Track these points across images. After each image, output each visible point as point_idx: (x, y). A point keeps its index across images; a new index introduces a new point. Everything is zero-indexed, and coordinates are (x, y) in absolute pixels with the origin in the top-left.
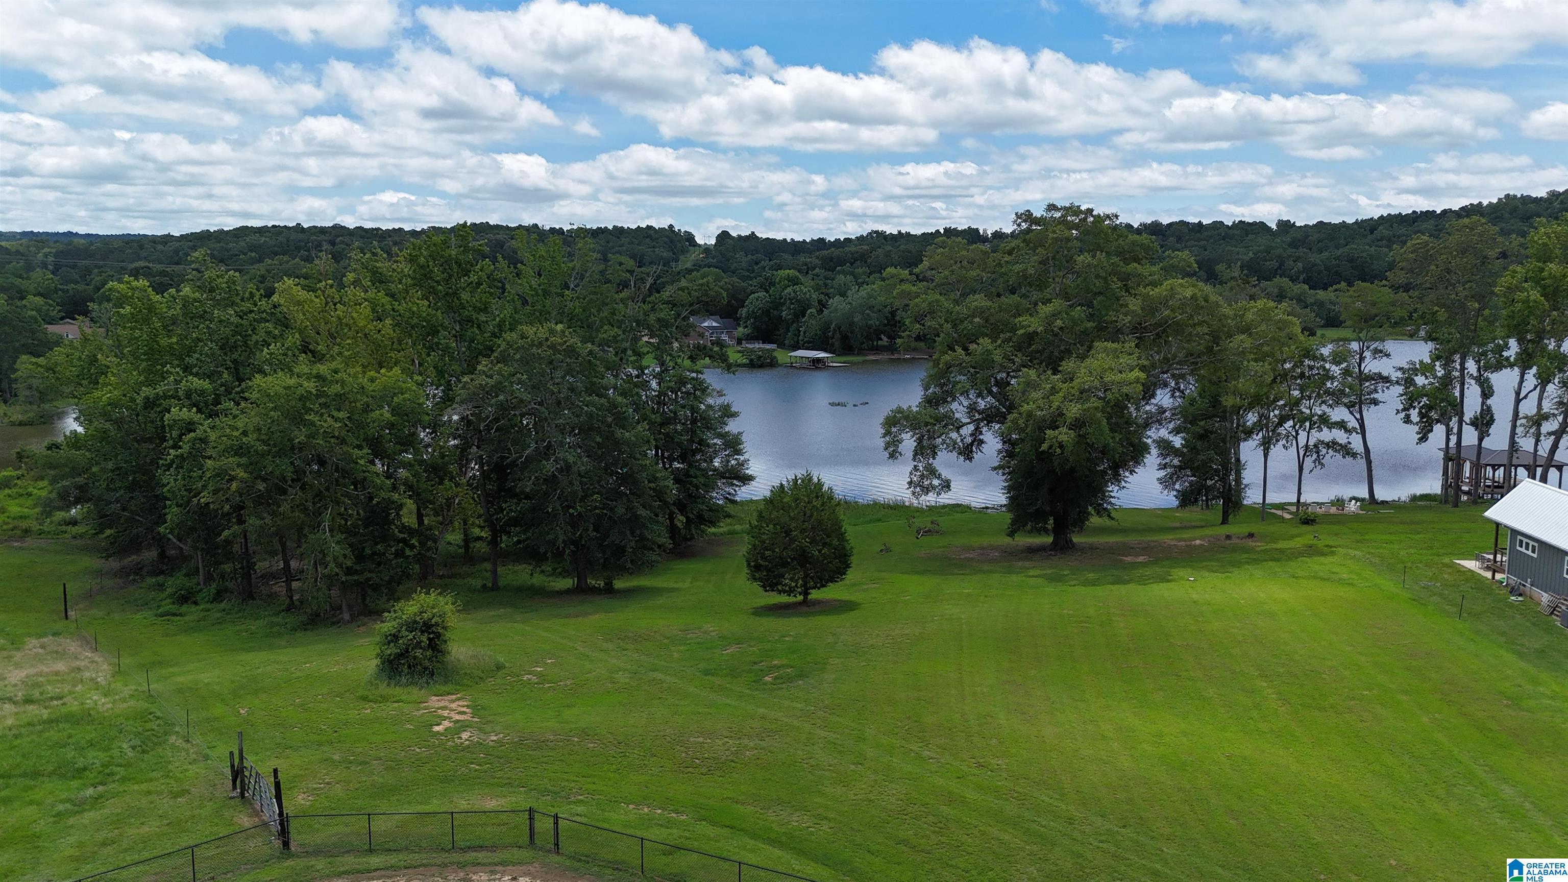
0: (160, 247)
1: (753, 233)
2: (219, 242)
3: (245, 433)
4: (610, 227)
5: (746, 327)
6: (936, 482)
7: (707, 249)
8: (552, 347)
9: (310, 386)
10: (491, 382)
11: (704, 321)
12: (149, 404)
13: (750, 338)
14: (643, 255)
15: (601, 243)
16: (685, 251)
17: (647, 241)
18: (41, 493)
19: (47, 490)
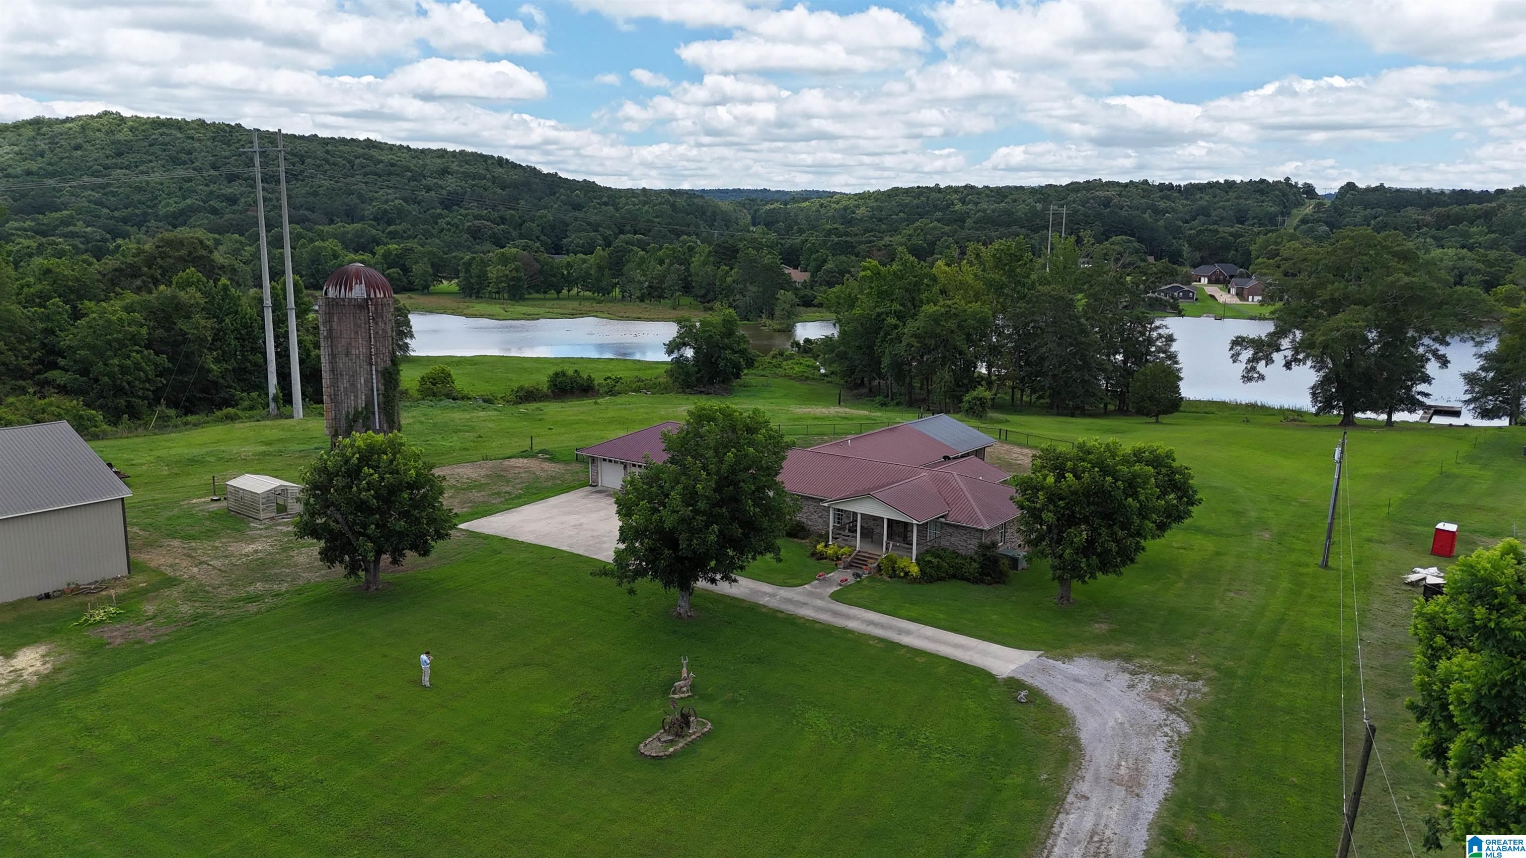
2: (877, 201)
3: (918, 329)
6: (1256, 375)
7: (1322, 202)
9: (944, 309)
12: (879, 315)
14: (1248, 210)
15: (1207, 198)
16: (1299, 204)
17: (1257, 195)
18: (808, 363)
19: (811, 361)
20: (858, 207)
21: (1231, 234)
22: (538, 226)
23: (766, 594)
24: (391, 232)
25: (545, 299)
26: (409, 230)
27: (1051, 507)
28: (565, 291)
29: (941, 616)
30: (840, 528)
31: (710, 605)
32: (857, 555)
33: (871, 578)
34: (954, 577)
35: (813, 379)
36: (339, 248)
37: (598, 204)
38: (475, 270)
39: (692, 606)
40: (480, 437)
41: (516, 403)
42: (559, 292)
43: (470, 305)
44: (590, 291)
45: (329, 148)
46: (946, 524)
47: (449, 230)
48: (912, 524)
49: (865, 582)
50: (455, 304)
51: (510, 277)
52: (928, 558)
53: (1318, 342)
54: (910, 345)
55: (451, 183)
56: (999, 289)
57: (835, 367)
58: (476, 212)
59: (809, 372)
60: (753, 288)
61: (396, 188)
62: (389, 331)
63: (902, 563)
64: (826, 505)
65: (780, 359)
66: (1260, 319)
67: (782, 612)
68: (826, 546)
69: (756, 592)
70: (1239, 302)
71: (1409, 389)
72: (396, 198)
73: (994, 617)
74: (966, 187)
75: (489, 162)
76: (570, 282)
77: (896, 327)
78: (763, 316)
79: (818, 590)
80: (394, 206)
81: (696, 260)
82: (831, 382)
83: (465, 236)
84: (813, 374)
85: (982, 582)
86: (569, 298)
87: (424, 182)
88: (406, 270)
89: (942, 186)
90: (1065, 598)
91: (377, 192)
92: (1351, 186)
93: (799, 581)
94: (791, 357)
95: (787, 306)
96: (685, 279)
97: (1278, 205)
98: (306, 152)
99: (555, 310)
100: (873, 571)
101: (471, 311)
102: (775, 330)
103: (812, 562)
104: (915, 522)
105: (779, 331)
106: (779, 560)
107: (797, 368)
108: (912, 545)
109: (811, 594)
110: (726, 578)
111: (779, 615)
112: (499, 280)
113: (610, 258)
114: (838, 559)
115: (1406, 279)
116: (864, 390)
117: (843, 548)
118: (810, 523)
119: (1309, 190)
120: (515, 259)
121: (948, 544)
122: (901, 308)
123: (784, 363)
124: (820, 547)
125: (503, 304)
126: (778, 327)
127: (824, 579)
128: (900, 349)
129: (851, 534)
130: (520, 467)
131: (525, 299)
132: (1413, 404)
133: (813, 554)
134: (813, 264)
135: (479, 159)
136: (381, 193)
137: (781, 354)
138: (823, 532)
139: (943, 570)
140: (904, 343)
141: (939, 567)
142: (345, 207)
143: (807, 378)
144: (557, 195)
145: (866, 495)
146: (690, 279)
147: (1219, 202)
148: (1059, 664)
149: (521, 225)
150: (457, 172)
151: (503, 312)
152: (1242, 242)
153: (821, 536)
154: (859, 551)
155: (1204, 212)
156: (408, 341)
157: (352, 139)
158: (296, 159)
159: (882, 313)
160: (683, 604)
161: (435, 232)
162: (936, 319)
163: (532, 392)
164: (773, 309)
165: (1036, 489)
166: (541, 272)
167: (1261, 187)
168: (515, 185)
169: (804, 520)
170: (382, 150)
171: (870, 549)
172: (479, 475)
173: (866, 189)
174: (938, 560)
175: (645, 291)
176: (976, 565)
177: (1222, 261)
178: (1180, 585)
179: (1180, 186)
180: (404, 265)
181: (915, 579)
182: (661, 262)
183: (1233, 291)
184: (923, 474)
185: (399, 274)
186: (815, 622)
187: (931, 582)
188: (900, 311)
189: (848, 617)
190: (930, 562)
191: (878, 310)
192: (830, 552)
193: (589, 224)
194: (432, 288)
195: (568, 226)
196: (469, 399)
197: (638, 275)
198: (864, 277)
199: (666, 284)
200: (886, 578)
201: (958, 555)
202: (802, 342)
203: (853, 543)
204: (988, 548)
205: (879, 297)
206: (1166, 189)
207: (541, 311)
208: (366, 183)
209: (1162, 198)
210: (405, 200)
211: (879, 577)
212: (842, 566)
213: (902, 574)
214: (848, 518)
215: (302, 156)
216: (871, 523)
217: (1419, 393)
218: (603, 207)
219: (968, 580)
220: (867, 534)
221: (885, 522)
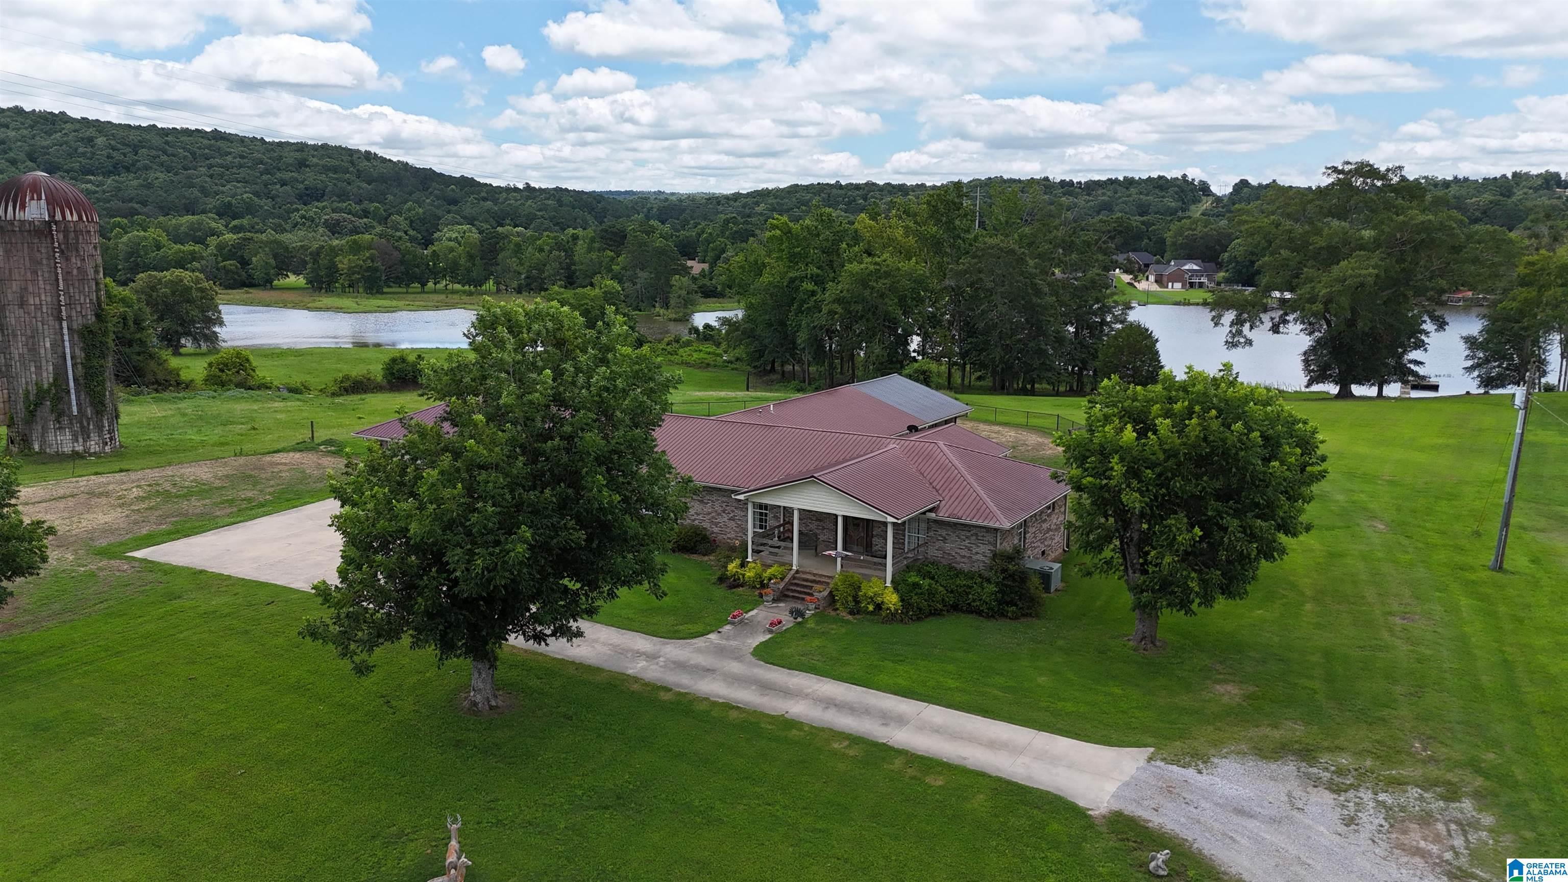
0: (732, 203)
1: (1274, 181)
2: (776, 198)
3: (841, 292)
4: (1121, 178)
5: (1227, 271)
6: (1242, 340)
7: (1218, 199)
8: (1001, 249)
9: (872, 267)
10: (965, 268)
11: (1185, 264)
12: (792, 280)
13: (1228, 281)
14: (1150, 204)
15: (1109, 193)
16: (1196, 201)
17: (1157, 191)
18: (708, 350)
19: (711, 348)
20: (757, 204)
21: (1143, 223)
22: (406, 219)
23: (639, 654)
24: (235, 227)
25: (407, 293)
26: (258, 224)
27: (1135, 483)
28: (430, 284)
29: (952, 683)
30: (763, 536)
31: (534, 683)
32: (794, 578)
33: (820, 616)
34: (955, 608)
35: (715, 366)
36: (164, 239)
37: (476, 199)
38: (324, 261)
39: (497, 687)
40: (254, 429)
41: (334, 395)
42: (423, 285)
43: (318, 299)
44: (459, 283)
45: (170, 138)
46: (936, 521)
47: (304, 224)
48: (885, 524)
49: (811, 625)
50: (300, 298)
51: (364, 267)
52: (913, 578)
53: (1321, 294)
54: (832, 313)
55: (310, 178)
56: (936, 245)
57: (740, 352)
58: (336, 205)
59: (710, 359)
60: (643, 275)
61: (246, 182)
62: (91, 272)
63: (870, 589)
64: (741, 497)
65: (675, 345)
66: (1184, 304)
67: (667, 689)
68: (743, 565)
69: (622, 652)
70: (1159, 289)
71: (1401, 356)
72: (246, 192)
73: (1042, 680)
74: (867, 184)
75: (355, 157)
76: (437, 274)
77: (813, 293)
78: (657, 305)
79: (733, 643)
80: (242, 199)
81: (580, 248)
82: (736, 369)
83: (321, 230)
84: (715, 360)
85: (1003, 615)
86: (435, 292)
87: (279, 175)
88: (244, 263)
89: (843, 184)
90: (1149, 639)
91: (224, 186)
92: (1244, 183)
93: (699, 628)
94: (688, 344)
95: (684, 293)
96: (568, 268)
97: (1178, 201)
98: (140, 141)
99: (417, 303)
100: (822, 604)
101: (317, 304)
102: (670, 320)
103: (720, 592)
104: (890, 519)
105: (675, 320)
106: (660, 595)
107: (695, 355)
108: (885, 557)
109: (721, 651)
110: (563, 631)
111: (664, 696)
112: (351, 271)
113: (482, 246)
114: (763, 586)
115: (1421, 218)
116: (774, 377)
117: (770, 566)
118: (716, 530)
119: (1204, 188)
120: (369, 248)
121: (939, 554)
122: (819, 271)
123: (681, 350)
124: (732, 567)
125: (356, 297)
126: (673, 316)
127: (741, 622)
128: (821, 319)
129: (782, 544)
130: (285, 464)
131: (383, 293)
132: (1403, 374)
133: (722, 579)
134: (711, 254)
135: (344, 152)
136: (228, 186)
137: (677, 341)
138: (737, 543)
139: (938, 597)
140: (825, 310)
141: (931, 594)
142: (184, 201)
143: (708, 365)
144: (430, 190)
145: (809, 479)
146: (573, 267)
147: (1120, 198)
148: (1190, 773)
149: (386, 219)
150: (316, 165)
151: (354, 305)
152: (1155, 230)
153: (733, 549)
154: (797, 572)
155: (1107, 207)
156: (217, 329)
157: (197, 130)
158: (128, 150)
159: (796, 278)
160: (481, 685)
161: (288, 227)
162: (863, 281)
163: (361, 382)
164: (667, 298)
165: (1104, 453)
166: (402, 262)
167: (1160, 184)
168: (383, 179)
169: (706, 525)
170: (232, 142)
171: (814, 567)
172: (215, 477)
173: (765, 186)
174: (928, 581)
175: (523, 282)
176: (992, 588)
177: (1134, 250)
178: (1308, 606)
179: (1080, 183)
180: (242, 257)
181: (893, 615)
182: (541, 250)
183: (1152, 278)
184: (891, 446)
185: (236, 267)
186: (728, 706)
187: (919, 619)
188: (818, 276)
189: (787, 693)
190: (916, 585)
191: (791, 275)
192: (749, 574)
193: (465, 218)
194: (275, 282)
195: (440, 219)
196: (269, 388)
197: (513, 263)
198: (771, 238)
199: (546, 274)
200: (844, 614)
201: (959, 573)
202: (701, 328)
203: (786, 559)
204: (1010, 558)
205: (791, 262)
206: (1067, 186)
207: (401, 303)
208: (211, 176)
209: (1064, 194)
210: (256, 194)
211: (833, 613)
212: (770, 598)
213: (871, 608)
214: (776, 518)
215: (135, 146)
216: (813, 526)
217: (1411, 362)
218: (482, 202)
219: (979, 613)
220: (809, 543)
221: (840, 521)
